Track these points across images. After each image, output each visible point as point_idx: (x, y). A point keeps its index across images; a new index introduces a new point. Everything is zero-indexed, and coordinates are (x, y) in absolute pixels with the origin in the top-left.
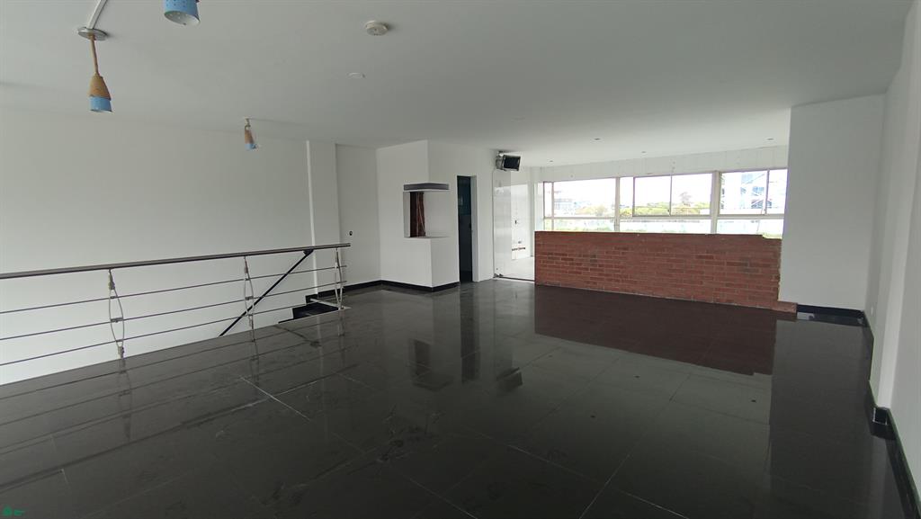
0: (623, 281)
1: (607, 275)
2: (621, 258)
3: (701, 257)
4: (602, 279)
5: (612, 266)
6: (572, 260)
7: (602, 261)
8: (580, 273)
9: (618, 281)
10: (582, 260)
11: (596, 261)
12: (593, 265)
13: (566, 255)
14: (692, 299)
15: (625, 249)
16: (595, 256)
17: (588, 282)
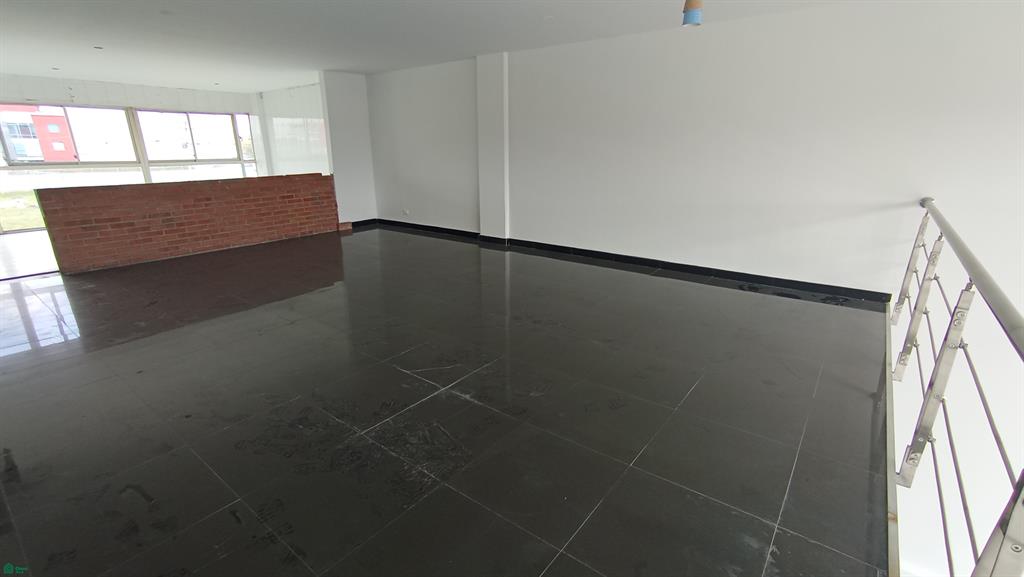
0: (213, 237)
1: (190, 235)
2: (203, 211)
3: (284, 197)
4: (185, 241)
5: (194, 223)
6: (132, 224)
7: (180, 218)
8: (151, 240)
9: (207, 238)
10: (149, 223)
11: (171, 220)
12: (168, 226)
13: (119, 219)
14: (284, 238)
15: (208, 199)
16: (168, 214)
17: (166, 249)
